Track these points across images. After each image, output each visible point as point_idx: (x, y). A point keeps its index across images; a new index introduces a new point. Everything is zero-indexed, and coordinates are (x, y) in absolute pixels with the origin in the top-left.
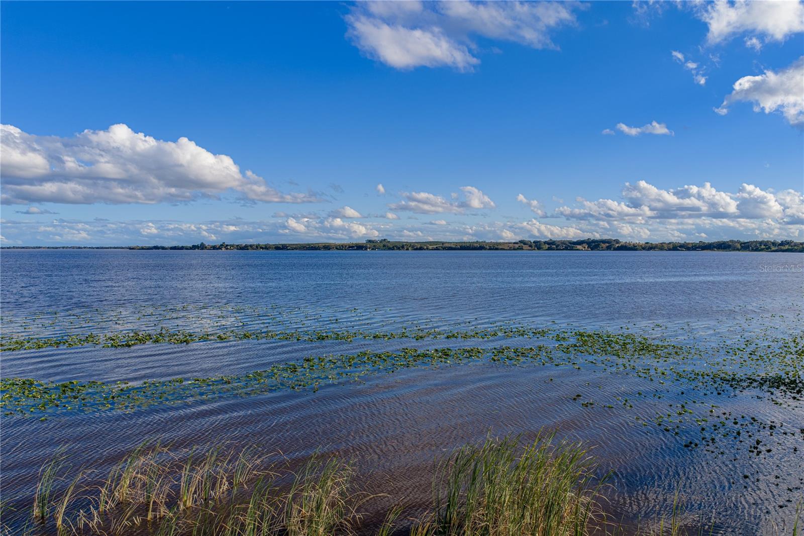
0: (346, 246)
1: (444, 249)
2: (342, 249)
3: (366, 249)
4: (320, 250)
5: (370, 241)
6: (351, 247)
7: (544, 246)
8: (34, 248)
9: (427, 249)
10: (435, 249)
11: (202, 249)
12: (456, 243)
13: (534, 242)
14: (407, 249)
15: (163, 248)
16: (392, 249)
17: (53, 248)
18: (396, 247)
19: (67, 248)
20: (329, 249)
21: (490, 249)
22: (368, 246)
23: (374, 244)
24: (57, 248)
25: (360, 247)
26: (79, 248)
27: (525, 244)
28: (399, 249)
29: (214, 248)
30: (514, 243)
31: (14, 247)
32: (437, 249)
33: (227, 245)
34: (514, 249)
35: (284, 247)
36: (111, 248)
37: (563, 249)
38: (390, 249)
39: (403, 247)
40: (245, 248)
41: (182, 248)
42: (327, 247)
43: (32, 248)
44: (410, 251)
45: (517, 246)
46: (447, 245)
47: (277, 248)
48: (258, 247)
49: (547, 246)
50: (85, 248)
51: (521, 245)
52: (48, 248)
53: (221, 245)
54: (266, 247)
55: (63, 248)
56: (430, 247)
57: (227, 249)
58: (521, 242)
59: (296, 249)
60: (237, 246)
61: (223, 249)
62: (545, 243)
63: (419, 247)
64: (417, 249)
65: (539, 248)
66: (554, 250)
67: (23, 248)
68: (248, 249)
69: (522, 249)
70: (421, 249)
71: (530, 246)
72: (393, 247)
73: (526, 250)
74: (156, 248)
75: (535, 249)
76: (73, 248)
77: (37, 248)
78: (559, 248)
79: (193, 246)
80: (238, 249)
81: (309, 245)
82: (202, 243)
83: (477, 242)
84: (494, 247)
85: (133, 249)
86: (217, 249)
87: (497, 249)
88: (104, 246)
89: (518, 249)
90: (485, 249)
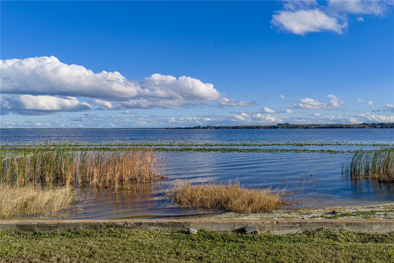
0: (268, 127)
1: (320, 128)
2: (266, 128)
3: (278, 128)
4: (254, 128)
5: (279, 124)
6: (270, 127)
7: (378, 126)
8: (126, 129)
9: (311, 128)
10: (315, 128)
11: (199, 129)
12: (326, 125)
13: (371, 124)
14: (300, 128)
15: (181, 128)
16: (292, 128)
17: (134, 129)
18: (294, 127)
19: (139, 128)
20: (259, 128)
21: (346, 128)
22: (279, 126)
23: (282, 126)
24: (135, 129)
25: (275, 127)
26: (144, 128)
27: (366, 125)
28: (295, 128)
29: (204, 128)
30: (360, 125)
31: (118, 128)
32: (316, 128)
33: (210, 127)
34: (360, 128)
35: (237, 128)
36: (157, 128)
37: (390, 128)
38: (290, 128)
39: (297, 127)
40: (219, 128)
41: (189, 128)
42: (258, 127)
43: (125, 129)
44: (302, 129)
45: (362, 126)
46: (321, 126)
47: (234, 128)
48: (224, 127)
49: (380, 126)
50: (147, 128)
51: (364, 126)
52: (132, 129)
53: (207, 127)
54: (228, 128)
55: (138, 128)
56: (312, 127)
57: (210, 128)
58: (364, 124)
59: (243, 128)
60: (215, 127)
61: (208, 128)
62: (378, 124)
63: (306, 127)
64: (305, 128)
65: (375, 127)
66: (384, 128)
67: (122, 129)
68: (220, 129)
69: (365, 128)
70: (307, 128)
71: (370, 126)
72: (292, 127)
73: (367, 128)
74: (178, 128)
75: (372, 128)
76: (142, 128)
77: (127, 128)
78: (387, 127)
79: (195, 127)
80: (215, 128)
81: (249, 126)
82: (199, 126)
83: (337, 124)
84: (348, 127)
85: (168, 129)
86: (206, 128)
87: (350, 128)
88: (154, 128)
89: (362, 128)
90: (343, 128)
